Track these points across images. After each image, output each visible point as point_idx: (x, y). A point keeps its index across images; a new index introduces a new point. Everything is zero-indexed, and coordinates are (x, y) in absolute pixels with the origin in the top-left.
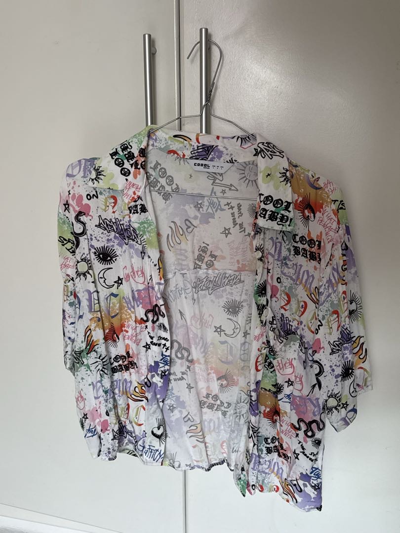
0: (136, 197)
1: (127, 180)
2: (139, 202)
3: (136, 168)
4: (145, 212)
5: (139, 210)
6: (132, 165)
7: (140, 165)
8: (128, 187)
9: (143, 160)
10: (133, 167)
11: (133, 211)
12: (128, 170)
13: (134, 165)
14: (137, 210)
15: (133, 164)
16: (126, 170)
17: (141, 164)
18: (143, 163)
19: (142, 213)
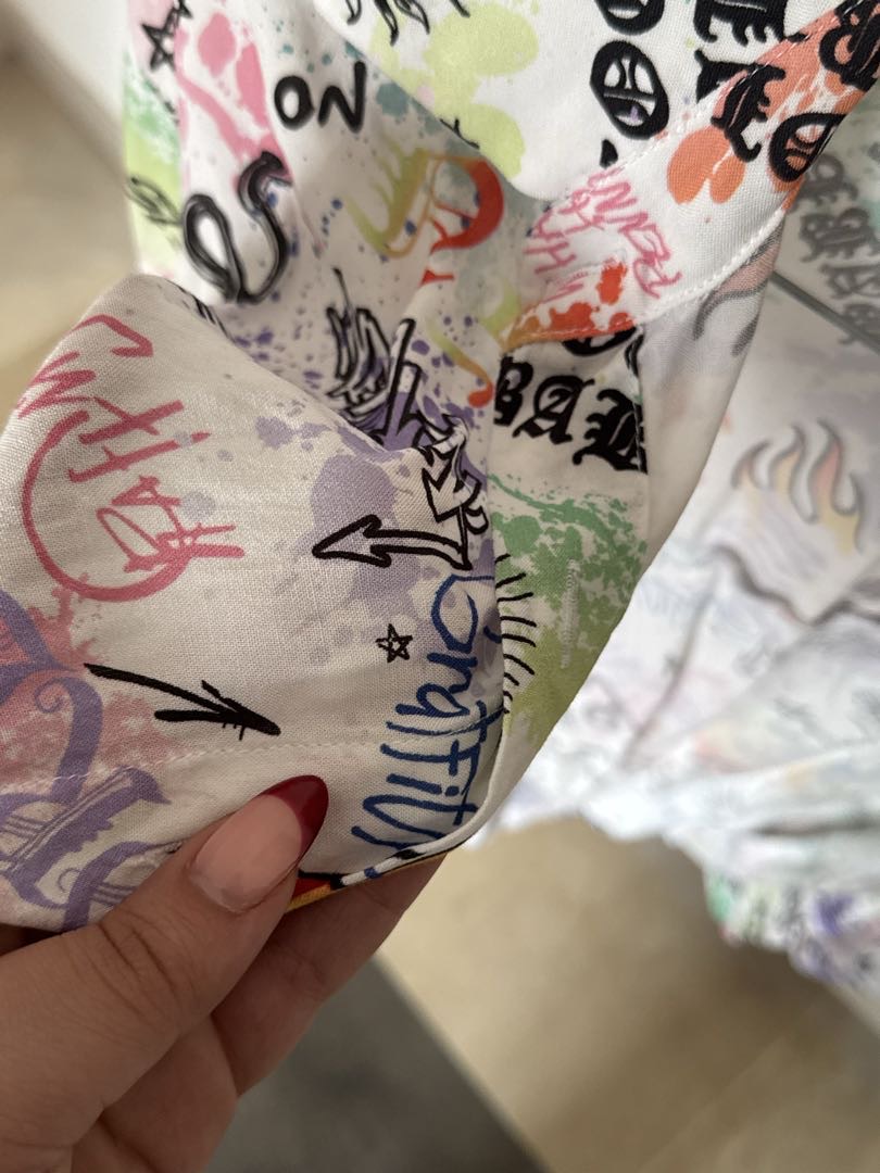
0: (603, 318)
1: (609, 153)
2: (611, 370)
3: (731, 122)
4: (621, 464)
5: (578, 427)
6: (711, 74)
7: (773, 124)
8: (589, 211)
9: (825, 102)
10: (715, 100)
11: (525, 413)
12: (660, 95)
13: (725, 87)
14: (563, 420)
15: (727, 69)
16: (644, 81)
17: (789, 127)
18: (807, 132)
19: (596, 465)
